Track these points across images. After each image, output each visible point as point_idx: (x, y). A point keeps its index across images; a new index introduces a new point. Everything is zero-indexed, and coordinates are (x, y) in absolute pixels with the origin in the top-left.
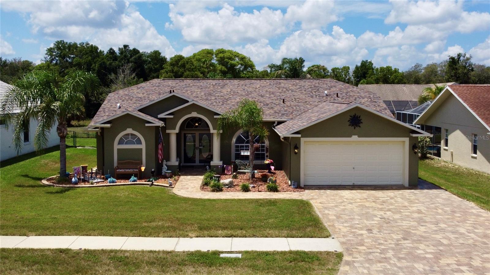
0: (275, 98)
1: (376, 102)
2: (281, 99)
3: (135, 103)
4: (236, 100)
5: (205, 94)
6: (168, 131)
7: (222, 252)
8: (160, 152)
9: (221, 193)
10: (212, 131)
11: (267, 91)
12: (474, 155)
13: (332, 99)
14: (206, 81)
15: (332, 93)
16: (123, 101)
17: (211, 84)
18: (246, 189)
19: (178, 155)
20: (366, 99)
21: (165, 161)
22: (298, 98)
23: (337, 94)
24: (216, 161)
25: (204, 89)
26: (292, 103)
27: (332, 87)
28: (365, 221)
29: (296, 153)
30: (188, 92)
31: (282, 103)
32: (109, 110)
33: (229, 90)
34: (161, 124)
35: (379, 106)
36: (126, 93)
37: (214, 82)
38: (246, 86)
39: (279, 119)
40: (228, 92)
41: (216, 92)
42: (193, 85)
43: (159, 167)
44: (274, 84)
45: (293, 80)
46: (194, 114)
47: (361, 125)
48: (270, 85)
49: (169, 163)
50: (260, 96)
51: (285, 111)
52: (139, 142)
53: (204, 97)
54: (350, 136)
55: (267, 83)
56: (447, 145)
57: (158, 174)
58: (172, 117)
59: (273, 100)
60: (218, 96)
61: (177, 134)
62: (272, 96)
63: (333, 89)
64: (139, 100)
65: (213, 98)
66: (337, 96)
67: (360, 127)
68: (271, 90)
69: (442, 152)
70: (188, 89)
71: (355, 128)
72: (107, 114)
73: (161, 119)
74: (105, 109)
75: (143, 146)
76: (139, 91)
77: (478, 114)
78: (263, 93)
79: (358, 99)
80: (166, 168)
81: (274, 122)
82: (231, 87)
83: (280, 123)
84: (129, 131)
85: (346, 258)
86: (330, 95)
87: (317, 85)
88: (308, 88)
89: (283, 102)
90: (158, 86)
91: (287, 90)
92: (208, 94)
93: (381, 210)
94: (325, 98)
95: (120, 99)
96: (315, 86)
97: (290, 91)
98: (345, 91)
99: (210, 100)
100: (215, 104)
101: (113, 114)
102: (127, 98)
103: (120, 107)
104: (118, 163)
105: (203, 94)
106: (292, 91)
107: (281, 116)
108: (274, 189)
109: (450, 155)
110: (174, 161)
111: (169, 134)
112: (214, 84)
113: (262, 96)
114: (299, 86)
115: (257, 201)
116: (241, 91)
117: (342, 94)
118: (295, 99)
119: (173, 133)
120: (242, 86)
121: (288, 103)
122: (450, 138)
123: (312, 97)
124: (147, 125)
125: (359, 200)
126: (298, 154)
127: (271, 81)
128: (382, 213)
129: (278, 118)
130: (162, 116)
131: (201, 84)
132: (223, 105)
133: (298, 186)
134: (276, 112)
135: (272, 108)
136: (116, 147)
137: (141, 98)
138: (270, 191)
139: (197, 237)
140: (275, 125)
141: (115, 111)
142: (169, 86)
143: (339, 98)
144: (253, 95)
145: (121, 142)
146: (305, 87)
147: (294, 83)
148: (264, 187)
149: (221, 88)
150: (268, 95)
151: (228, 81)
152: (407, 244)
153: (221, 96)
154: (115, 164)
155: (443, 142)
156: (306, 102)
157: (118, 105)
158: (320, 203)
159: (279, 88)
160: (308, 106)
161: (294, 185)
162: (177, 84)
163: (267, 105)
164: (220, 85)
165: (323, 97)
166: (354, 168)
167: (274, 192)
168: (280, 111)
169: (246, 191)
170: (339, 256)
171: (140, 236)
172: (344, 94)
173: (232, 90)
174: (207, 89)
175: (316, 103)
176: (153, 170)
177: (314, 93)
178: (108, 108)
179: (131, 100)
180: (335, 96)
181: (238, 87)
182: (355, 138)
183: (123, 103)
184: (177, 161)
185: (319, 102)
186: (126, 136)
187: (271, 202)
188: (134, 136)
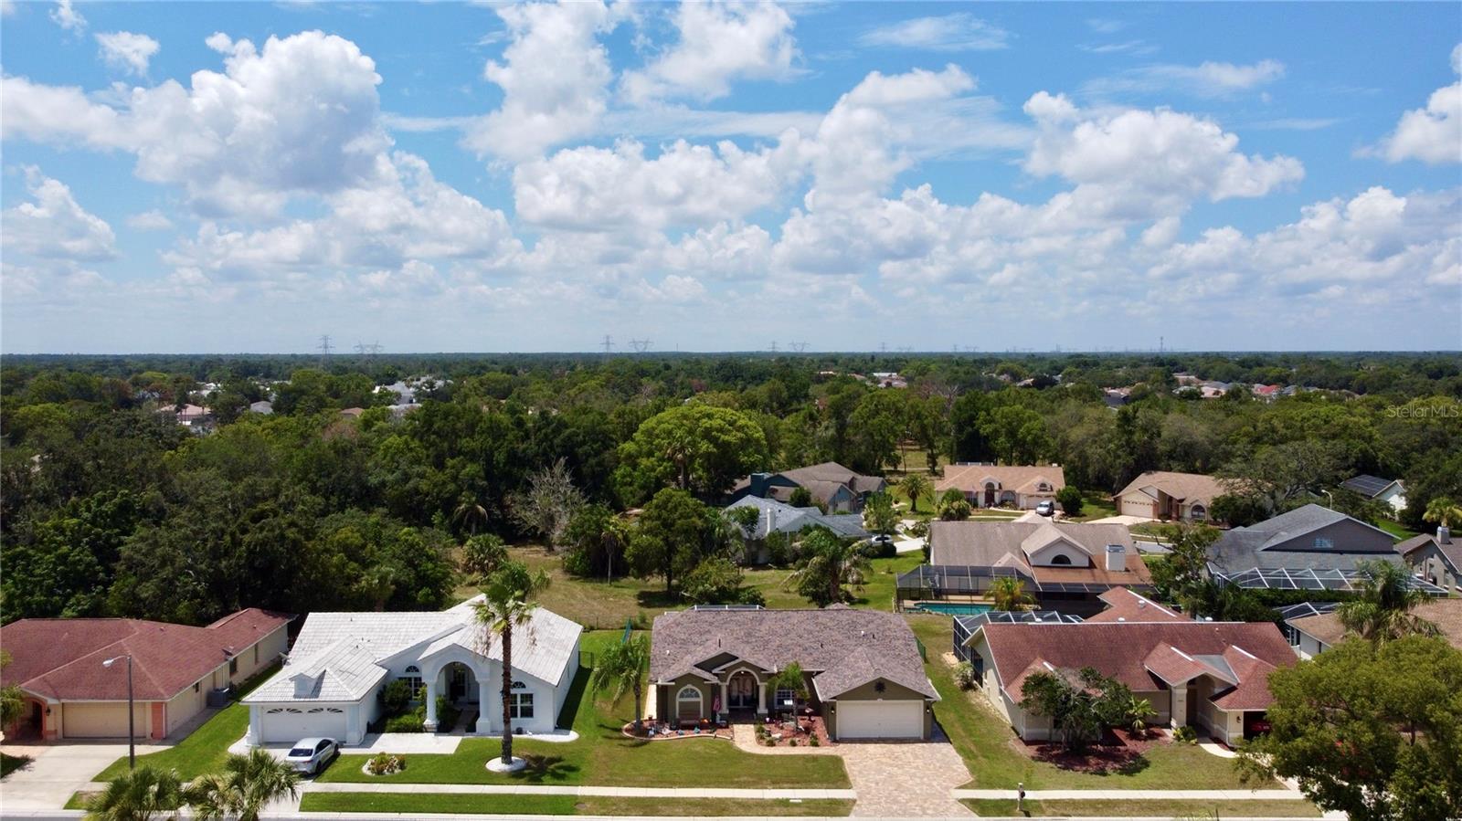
0: (813, 639)
1: (909, 645)
2: (819, 640)
3: (681, 648)
4: (776, 641)
6: (721, 684)
7: (791, 799)
9: (774, 747)
10: (759, 684)
11: (805, 628)
12: (1000, 698)
13: (868, 641)
14: (743, 614)
15: (869, 633)
16: (669, 645)
18: (793, 744)
20: (901, 641)
21: (719, 712)
22: (836, 640)
23: (874, 634)
24: (762, 710)
25: (742, 626)
26: (830, 647)
27: (869, 623)
28: (877, 777)
29: (832, 714)
30: (728, 631)
31: (820, 647)
32: (661, 659)
34: (715, 680)
35: (912, 650)
37: (750, 616)
38: (783, 622)
39: (818, 669)
40: (766, 629)
41: (755, 630)
42: (731, 621)
44: (811, 618)
45: (831, 612)
46: (743, 669)
47: (884, 690)
48: (808, 620)
50: (798, 636)
51: (823, 658)
52: (697, 696)
53: (744, 637)
54: (877, 699)
55: (805, 617)
57: (713, 726)
58: (724, 672)
59: (811, 642)
60: (758, 636)
61: (727, 686)
62: (810, 635)
63: (871, 626)
64: (684, 644)
65: (754, 639)
66: (873, 637)
67: (883, 692)
68: (808, 627)
69: (984, 683)
70: (727, 626)
71: (879, 693)
72: (661, 663)
73: (716, 675)
74: (656, 656)
75: (701, 699)
76: (679, 629)
77: (998, 665)
78: (801, 631)
79: (893, 640)
80: (721, 716)
81: (813, 672)
82: (769, 623)
83: (819, 673)
84: (689, 686)
85: (858, 802)
86: (866, 635)
87: (854, 619)
88: (845, 625)
89: (822, 645)
90: (697, 623)
91: (824, 627)
93: (891, 765)
94: (861, 640)
95: (666, 643)
96: (852, 622)
98: (881, 629)
99: (752, 643)
100: (757, 649)
103: (669, 654)
104: (681, 714)
105: (743, 634)
106: (829, 630)
107: (819, 665)
108: (815, 745)
109: (988, 691)
110: (725, 710)
111: (721, 686)
113: (801, 636)
114: (837, 621)
115: (803, 757)
116: (779, 628)
117: (878, 633)
118: (833, 640)
119: (724, 686)
120: (780, 620)
121: (826, 647)
122: (988, 672)
123: (849, 638)
124: (704, 682)
125: (878, 754)
126: (834, 715)
127: (808, 613)
128: (890, 768)
129: (816, 668)
130: (715, 671)
131: (739, 619)
132: (764, 649)
133: (835, 740)
134: (814, 660)
135: (811, 653)
136: (678, 700)
137: (684, 640)
138: (812, 745)
139: (774, 788)
140: (814, 674)
141: (666, 659)
142: (707, 622)
143: (874, 640)
144: (791, 634)
145: (682, 696)
146: (843, 623)
147: (832, 617)
148: (808, 740)
149: (760, 625)
150: (806, 635)
152: (896, 793)
153: (761, 637)
154: (677, 716)
155: (984, 674)
156: (843, 645)
157: (667, 651)
158: (850, 758)
159: (817, 624)
160: (845, 651)
161: (830, 739)
162: (714, 618)
163: (806, 649)
164: (758, 619)
165: (860, 637)
166: (879, 724)
168: (818, 658)
169: (794, 746)
170: (854, 801)
172: (880, 634)
173: (770, 627)
174: (746, 627)
175: (852, 648)
176: (711, 721)
177: (851, 632)
178: (658, 654)
179: (676, 643)
180: (871, 636)
181: (776, 623)
182: (880, 700)
183: (670, 647)
185: (855, 645)
186: (686, 690)
187: (815, 758)
188: (693, 691)
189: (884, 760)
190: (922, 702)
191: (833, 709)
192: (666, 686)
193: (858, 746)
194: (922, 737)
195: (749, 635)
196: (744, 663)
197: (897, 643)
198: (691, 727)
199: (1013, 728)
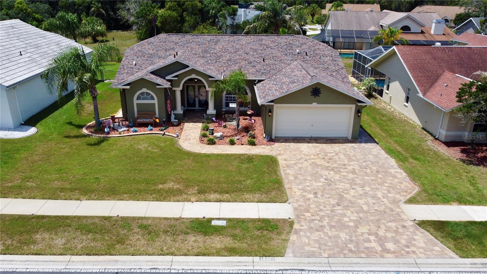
0: (257, 56)
1: (336, 61)
2: (261, 57)
3: (147, 60)
4: (226, 57)
5: (202, 51)
6: (174, 89)
7: (213, 219)
8: (169, 106)
9: (214, 146)
10: (207, 89)
11: (251, 48)
12: (406, 104)
13: (302, 57)
14: (203, 36)
15: (302, 51)
16: (138, 57)
17: (207, 39)
18: (232, 143)
19: (183, 104)
20: (328, 58)
21: (172, 111)
22: (275, 56)
23: (306, 53)
24: (211, 111)
25: (201, 46)
26: (270, 61)
27: (303, 45)
28: (314, 183)
29: (270, 116)
30: (189, 48)
31: (262, 61)
32: (127, 68)
33: (221, 47)
34: (167, 85)
35: (338, 65)
36: (139, 49)
37: (208, 38)
38: (234, 42)
39: (260, 78)
40: (220, 48)
41: (211, 49)
42: (193, 41)
43: (169, 116)
44: (257, 41)
45: (272, 37)
46: (194, 76)
47: (320, 95)
48: (254, 41)
49: (176, 112)
50: (245, 53)
51: (265, 70)
52: (153, 99)
53: (201, 54)
54: (311, 103)
55: (252, 39)
56: (388, 89)
57: (167, 123)
58: (176, 79)
59: (256, 58)
60: (213, 53)
61: (181, 91)
62: (255, 53)
63: (304, 47)
64: (150, 57)
65: (209, 55)
66: (306, 55)
67: (319, 96)
68: (254, 47)
69: (384, 94)
70: (189, 45)
71: (315, 97)
72: (126, 71)
73: (169, 81)
74: (124, 66)
75: (155, 101)
76: (149, 46)
77: (413, 76)
78: (248, 50)
79: (322, 57)
80: (174, 116)
81: (255, 81)
82: (223, 43)
83: (260, 81)
84: (144, 90)
85: (296, 226)
86: (301, 53)
87: (291, 42)
88: (284, 45)
89: (264, 61)
90: (165, 42)
91: (267, 47)
92: (205, 51)
93: (327, 168)
94: (296, 56)
95: (136, 56)
96: (289, 43)
97: (269, 49)
98: (313, 49)
99: (206, 57)
100: (210, 61)
101: (130, 71)
102: (141, 54)
103: (136, 65)
104: (138, 114)
105: (200, 51)
106: (271, 49)
107: (261, 75)
108: (253, 144)
109: (389, 99)
110: (179, 110)
111: (175, 91)
112: (209, 40)
113: (247, 54)
114: (277, 43)
116: (231, 47)
117: (310, 52)
118: (273, 57)
119: (178, 91)
120: (232, 42)
121: (267, 62)
122: (391, 85)
123: (286, 55)
124: (157, 87)
125: (312, 157)
127: (254, 37)
128: (326, 173)
129: (258, 77)
130: (168, 77)
131: (199, 40)
132: (216, 62)
133: (271, 139)
134: (257, 71)
135: (254, 66)
136: (136, 102)
137: (151, 54)
138: (250, 145)
139: (197, 201)
140: (256, 82)
141: (132, 68)
142: (173, 42)
143: (307, 57)
144: (240, 52)
145: (139, 98)
146: (282, 44)
147: (274, 40)
148: (246, 139)
149: (215, 44)
150: (251, 53)
151: (220, 37)
152: (339, 210)
153: (215, 53)
154: (136, 115)
155: (385, 87)
156: (281, 60)
157: (134, 62)
158: (285, 160)
159: (261, 45)
160: (282, 65)
161: (267, 139)
162: (179, 39)
163: (251, 63)
164: (215, 40)
165: (295, 55)
166: (312, 125)
167: (253, 145)
168: (260, 70)
169: (232, 145)
170: (291, 224)
171: (157, 201)
172: (312, 53)
173: (223, 47)
174: (204, 46)
175: (289, 62)
176: (164, 120)
177: (288, 51)
178: (126, 64)
179: (144, 57)
180: (305, 54)
181: (228, 43)
182: (315, 104)
183: (138, 59)
184: (182, 109)
185: (292, 60)
186: (142, 94)
187: (250, 159)
188: (148, 94)
189: (319, 162)
190: (354, 106)
191: (271, 111)
192: (124, 90)
193: (292, 145)
194: (350, 138)
195: (206, 51)
196: (194, 71)
197: (326, 59)
198: (145, 125)
199: (423, 128)
